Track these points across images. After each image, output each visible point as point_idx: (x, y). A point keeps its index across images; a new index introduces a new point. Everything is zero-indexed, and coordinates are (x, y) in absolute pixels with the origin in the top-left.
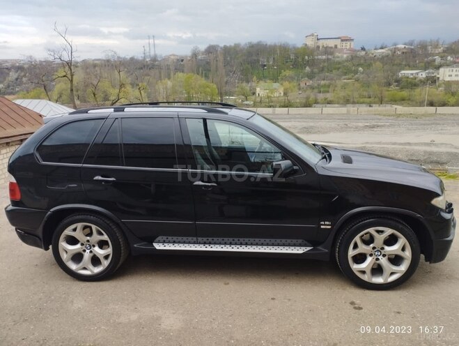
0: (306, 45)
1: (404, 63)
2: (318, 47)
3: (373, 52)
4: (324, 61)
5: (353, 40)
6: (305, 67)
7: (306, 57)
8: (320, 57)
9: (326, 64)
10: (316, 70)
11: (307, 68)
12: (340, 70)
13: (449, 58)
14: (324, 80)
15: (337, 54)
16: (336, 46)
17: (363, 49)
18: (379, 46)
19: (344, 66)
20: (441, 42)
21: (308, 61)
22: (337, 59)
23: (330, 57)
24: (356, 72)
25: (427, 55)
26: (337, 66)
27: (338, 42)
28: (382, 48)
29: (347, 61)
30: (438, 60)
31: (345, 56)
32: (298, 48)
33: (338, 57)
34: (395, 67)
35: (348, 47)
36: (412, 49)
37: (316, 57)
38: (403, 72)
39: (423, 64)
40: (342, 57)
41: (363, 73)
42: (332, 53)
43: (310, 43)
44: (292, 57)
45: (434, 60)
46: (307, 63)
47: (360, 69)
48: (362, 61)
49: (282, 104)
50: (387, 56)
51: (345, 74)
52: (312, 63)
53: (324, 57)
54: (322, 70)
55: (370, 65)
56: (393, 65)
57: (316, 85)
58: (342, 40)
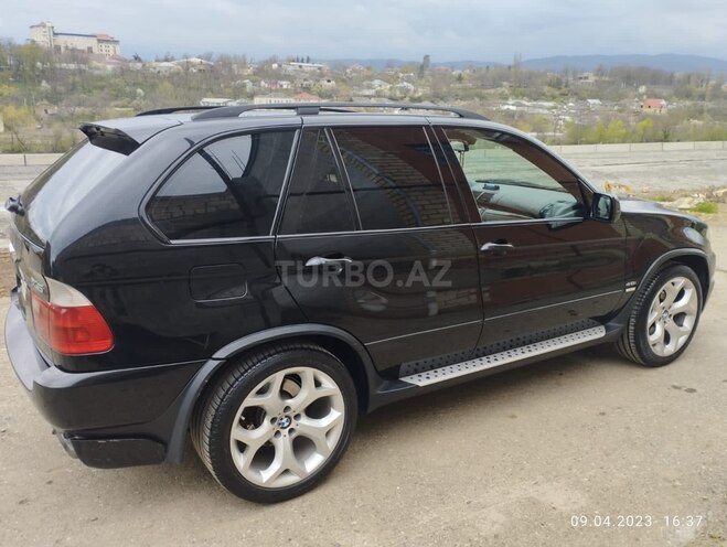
0: (33, 41)
1: (204, 86)
2: (58, 48)
3: (154, 64)
4: (73, 73)
5: (117, 42)
6: (40, 82)
7: (39, 64)
8: (64, 65)
9: (78, 79)
10: (61, 88)
11: (44, 83)
12: (106, 90)
13: (263, 83)
14: (79, 105)
15: (95, 63)
16: (90, 49)
17: (137, 59)
18: (162, 57)
19: (111, 85)
20: (248, 61)
21: (43, 71)
22: (96, 72)
23: (83, 67)
24: (133, 96)
25: (234, 77)
26: (99, 83)
27: (93, 43)
28: (167, 60)
29: (115, 76)
30: (249, 86)
31: (109, 67)
32: (20, 47)
33: (98, 69)
34: (192, 93)
35: (112, 53)
36: (212, 67)
37: (58, 66)
38: (205, 100)
39: (229, 91)
40: (105, 69)
41: (145, 98)
42: (85, 61)
43: (41, 38)
44: (10, 61)
45: (244, 86)
46: (43, 74)
47: (139, 91)
48: (141, 80)
49: (9, 147)
50: (178, 74)
51: (116, 97)
52: (51, 75)
53: (72, 66)
54: (73, 88)
55: (153, 87)
56: (190, 88)
57: (67, 114)
58: (99, 41)
